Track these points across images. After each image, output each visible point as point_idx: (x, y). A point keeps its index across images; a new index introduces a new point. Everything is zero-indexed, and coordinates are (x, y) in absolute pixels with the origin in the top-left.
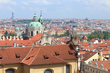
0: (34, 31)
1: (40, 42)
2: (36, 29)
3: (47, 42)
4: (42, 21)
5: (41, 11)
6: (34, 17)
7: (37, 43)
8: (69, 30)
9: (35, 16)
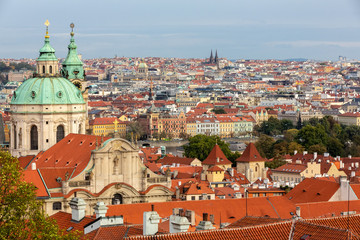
0: (45, 126)
1: (88, 178)
2: (55, 113)
3: (119, 179)
4: (76, 72)
5: (72, 26)
6: (42, 53)
7: (71, 185)
8: (149, 112)
9: (48, 48)
